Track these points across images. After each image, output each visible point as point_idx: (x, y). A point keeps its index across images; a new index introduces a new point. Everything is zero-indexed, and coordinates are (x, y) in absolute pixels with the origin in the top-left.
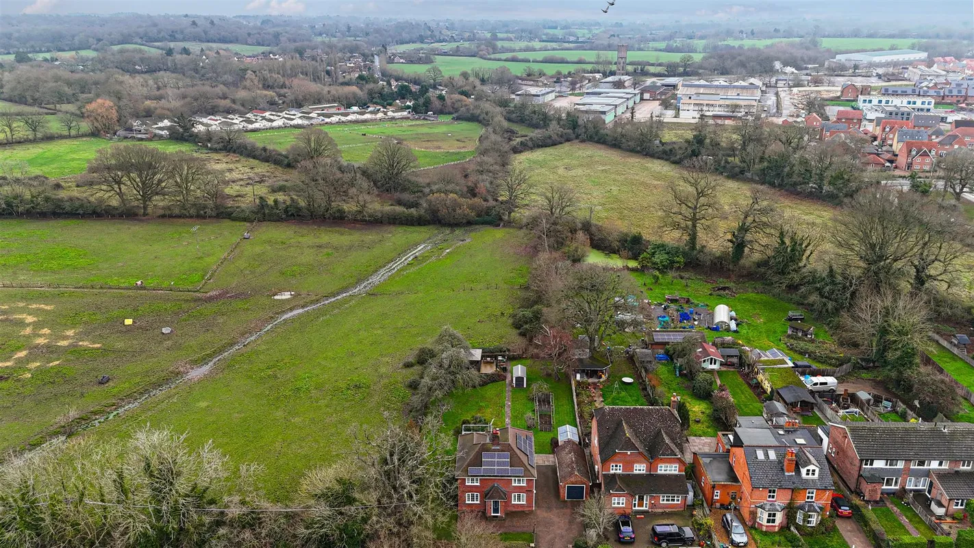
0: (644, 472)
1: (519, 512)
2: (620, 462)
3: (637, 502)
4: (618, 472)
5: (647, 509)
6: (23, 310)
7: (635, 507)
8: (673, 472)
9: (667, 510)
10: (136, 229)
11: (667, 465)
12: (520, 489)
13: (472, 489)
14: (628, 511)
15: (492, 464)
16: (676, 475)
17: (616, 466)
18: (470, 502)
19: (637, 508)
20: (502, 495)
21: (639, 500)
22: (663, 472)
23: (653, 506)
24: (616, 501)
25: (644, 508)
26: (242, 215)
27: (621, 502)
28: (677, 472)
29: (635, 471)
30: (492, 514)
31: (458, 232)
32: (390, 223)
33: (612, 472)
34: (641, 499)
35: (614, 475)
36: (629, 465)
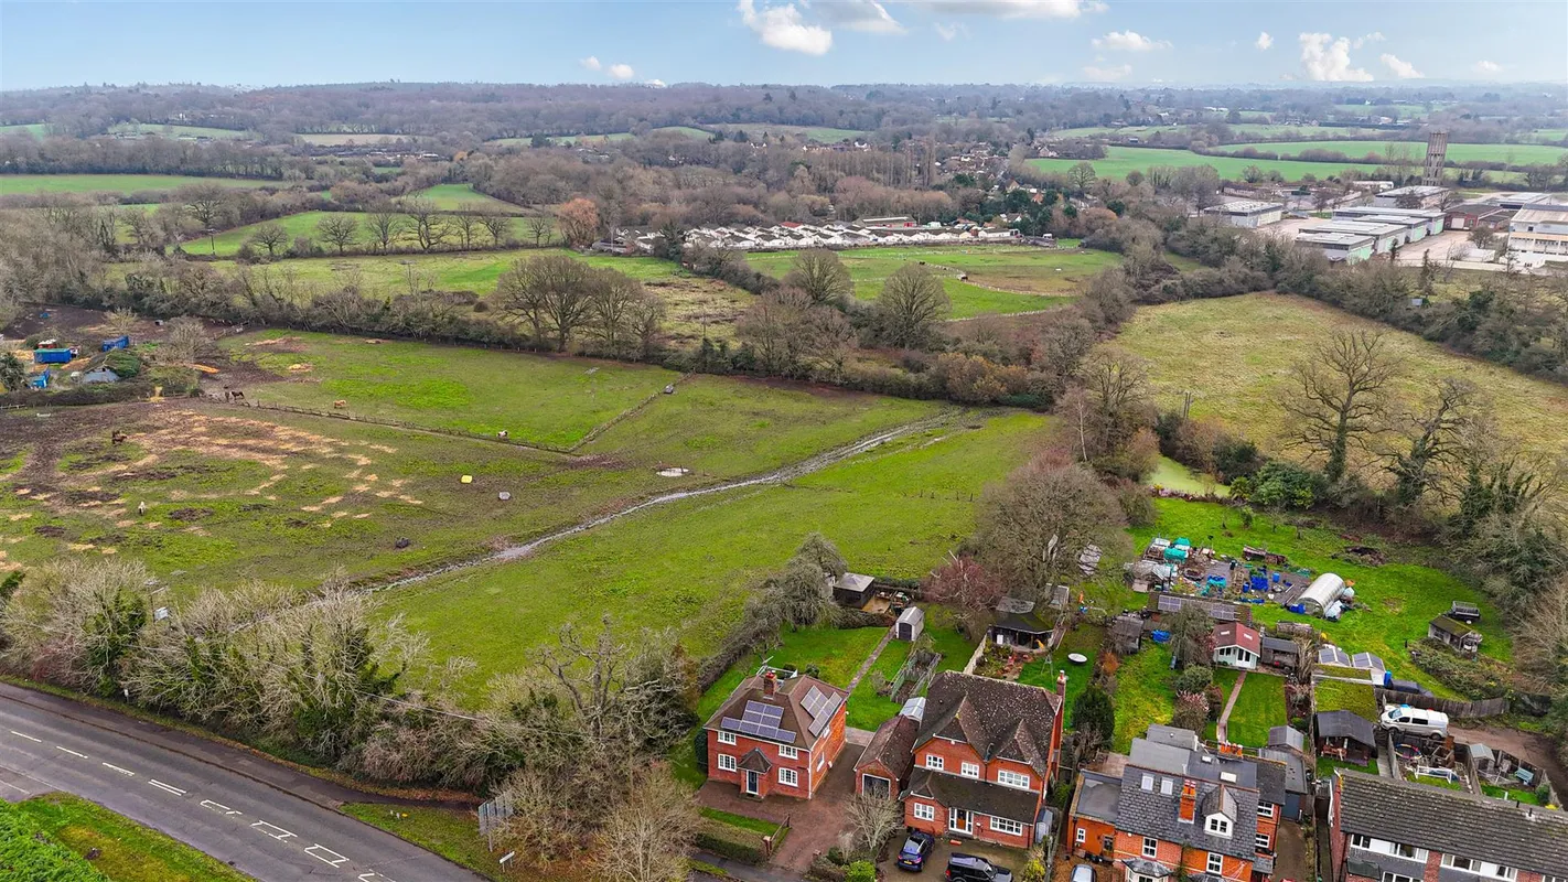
0: (977, 777)
1: (788, 797)
2: (939, 754)
3: (955, 820)
4: (938, 768)
5: (971, 833)
6: (360, 450)
7: (952, 826)
8: (1021, 787)
9: (1001, 843)
10: (542, 367)
11: (1011, 772)
12: (789, 763)
13: (726, 749)
14: (939, 829)
15: (756, 718)
16: (1024, 793)
17: (935, 759)
18: (724, 768)
19: (955, 829)
20: (762, 764)
21: (959, 816)
22: (1006, 784)
23: (980, 830)
24: (921, 811)
25: (966, 832)
26: (676, 362)
27: (928, 812)
28: (1027, 788)
29: (963, 773)
30: (748, 791)
31: (973, 414)
32: (874, 392)
33: (928, 767)
34: (962, 815)
35: (928, 772)
36: (954, 762)
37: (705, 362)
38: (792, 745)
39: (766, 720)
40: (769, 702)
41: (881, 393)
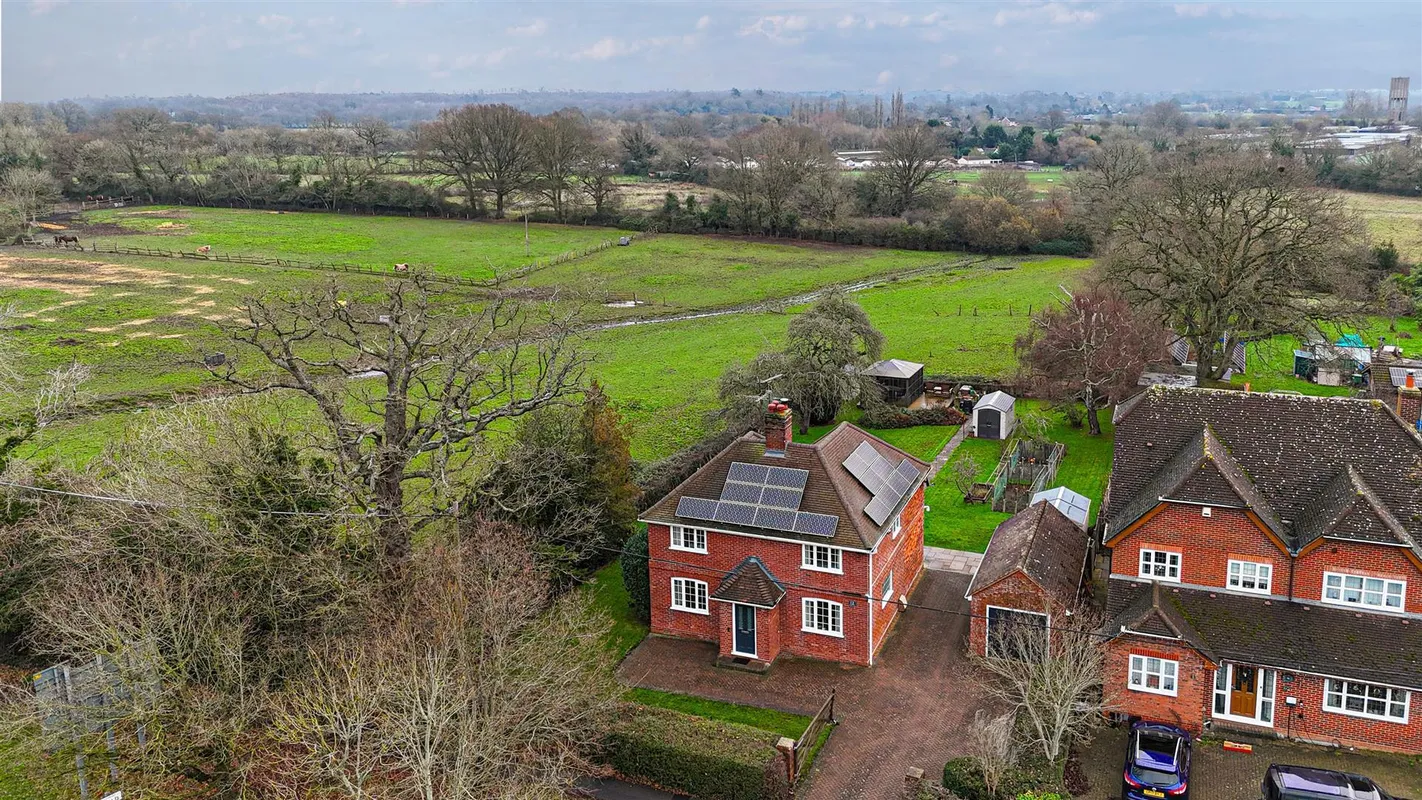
0: (1267, 592)
1: (823, 662)
2: (1173, 544)
3: (1227, 693)
4: (1167, 578)
5: (1270, 725)
7: (1220, 709)
8: (1383, 608)
9: (1351, 745)
11: (1357, 574)
12: (824, 586)
13: (688, 565)
14: (1191, 716)
15: (752, 495)
16: (1396, 622)
17: (1160, 558)
18: (683, 608)
19: (1227, 716)
20: (765, 591)
21: (1237, 685)
22: (1341, 602)
23: (1292, 716)
24: (1145, 673)
25: (1257, 721)
27: (1162, 676)
28: (1400, 610)
29: (1229, 586)
30: (735, 652)
32: (875, 245)
33: (1143, 577)
34: (1245, 681)
35: (1147, 588)
36: (1208, 558)
37: (669, 221)
38: (830, 541)
39: (770, 497)
40: (778, 462)
41: (883, 246)
